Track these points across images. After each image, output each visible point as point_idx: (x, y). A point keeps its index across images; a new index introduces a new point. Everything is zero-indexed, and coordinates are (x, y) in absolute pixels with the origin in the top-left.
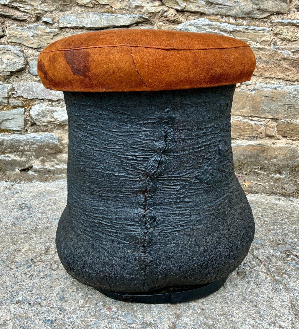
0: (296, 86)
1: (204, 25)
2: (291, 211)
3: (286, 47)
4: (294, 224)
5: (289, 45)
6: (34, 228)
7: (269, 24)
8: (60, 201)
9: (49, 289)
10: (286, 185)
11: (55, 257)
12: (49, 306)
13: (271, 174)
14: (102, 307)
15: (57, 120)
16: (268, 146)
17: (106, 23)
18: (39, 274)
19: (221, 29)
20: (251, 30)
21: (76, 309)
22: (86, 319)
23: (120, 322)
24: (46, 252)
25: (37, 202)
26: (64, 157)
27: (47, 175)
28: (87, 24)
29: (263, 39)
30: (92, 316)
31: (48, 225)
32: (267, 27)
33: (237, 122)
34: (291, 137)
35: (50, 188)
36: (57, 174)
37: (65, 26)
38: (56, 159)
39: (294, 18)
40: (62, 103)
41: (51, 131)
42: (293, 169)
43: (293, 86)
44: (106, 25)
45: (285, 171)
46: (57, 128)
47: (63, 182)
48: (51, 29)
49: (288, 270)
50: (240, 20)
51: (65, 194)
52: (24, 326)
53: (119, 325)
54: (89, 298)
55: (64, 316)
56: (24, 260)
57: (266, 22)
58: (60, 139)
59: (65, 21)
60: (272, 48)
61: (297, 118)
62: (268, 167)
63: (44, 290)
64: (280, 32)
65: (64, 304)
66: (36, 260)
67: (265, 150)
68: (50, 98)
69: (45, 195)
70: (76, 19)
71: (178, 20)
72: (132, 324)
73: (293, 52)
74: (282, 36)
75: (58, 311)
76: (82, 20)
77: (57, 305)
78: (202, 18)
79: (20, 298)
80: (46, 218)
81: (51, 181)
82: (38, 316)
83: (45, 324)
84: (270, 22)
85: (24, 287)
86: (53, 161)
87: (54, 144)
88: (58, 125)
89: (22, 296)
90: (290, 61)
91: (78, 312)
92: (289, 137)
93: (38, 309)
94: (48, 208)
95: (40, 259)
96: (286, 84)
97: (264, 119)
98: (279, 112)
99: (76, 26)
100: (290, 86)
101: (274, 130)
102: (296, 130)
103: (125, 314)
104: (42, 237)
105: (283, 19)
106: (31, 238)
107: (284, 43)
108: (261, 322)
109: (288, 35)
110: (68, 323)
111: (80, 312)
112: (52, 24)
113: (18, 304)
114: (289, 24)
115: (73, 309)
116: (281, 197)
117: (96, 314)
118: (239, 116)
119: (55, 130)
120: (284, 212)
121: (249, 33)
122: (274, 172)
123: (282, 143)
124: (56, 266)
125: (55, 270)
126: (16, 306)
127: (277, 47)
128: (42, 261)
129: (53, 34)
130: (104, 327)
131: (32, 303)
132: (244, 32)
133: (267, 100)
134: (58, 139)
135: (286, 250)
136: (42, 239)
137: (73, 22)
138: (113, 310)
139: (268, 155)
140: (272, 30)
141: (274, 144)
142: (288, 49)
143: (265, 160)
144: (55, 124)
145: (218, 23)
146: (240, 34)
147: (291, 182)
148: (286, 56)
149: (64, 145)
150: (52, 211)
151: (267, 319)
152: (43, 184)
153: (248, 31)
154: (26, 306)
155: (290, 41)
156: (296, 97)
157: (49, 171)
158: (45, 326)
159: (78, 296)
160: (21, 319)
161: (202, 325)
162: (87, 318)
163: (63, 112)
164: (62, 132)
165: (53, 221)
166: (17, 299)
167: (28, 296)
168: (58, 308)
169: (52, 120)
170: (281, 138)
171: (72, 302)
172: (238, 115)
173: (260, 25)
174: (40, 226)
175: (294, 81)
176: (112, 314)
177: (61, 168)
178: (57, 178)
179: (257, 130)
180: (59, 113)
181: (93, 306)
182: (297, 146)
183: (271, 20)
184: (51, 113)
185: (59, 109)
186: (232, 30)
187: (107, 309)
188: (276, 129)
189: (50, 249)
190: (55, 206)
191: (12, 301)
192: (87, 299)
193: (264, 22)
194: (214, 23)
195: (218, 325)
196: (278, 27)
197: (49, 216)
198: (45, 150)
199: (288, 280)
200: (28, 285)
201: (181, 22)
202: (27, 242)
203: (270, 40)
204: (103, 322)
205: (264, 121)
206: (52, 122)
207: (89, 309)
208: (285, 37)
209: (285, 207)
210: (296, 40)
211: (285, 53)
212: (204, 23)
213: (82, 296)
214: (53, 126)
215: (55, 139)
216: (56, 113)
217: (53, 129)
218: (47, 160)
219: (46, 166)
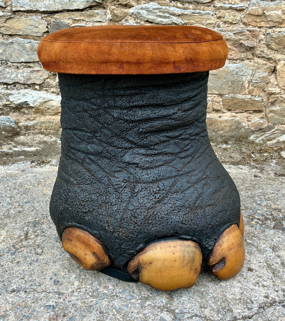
0: (238, 64)
1: (154, 9)
2: (243, 178)
3: (229, 29)
4: (249, 190)
5: (231, 28)
6: (6, 214)
7: (213, 8)
8: (25, 184)
9: (41, 275)
10: (233, 154)
11: (36, 241)
12: (45, 292)
13: (219, 145)
14: (98, 287)
15: (13, 102)
16: (215, 120)
17: (60, 6)
18: (25, 260)
19: (170, 13)
20: (197, 13)
21: (73, 292)
22: (86, 300)
23: (120, 299)
24: (26, 237)
25: (2, 187)
26: (21, 139)
27: (5, 158)
28: (40, 7)
29: (209, 22)
30: (91, 296)
31: (21, 209)
32: (211, 11)
34: (235, 110)
35: (11, 171)
36: (16, 157)
37: (18, 9)
38: (13, 142)
39: (234, 2)
40: (17, 86)
41: (7, 114)
42: (238, 139)
43: (235, 65)
44: (60, 9)
45: (231, 141)
46: (13, 111)
47: (23, 165)
48: (4, 13)
49: (256, 233)
50: (187, 4)
51: (28, 176)
52: (26, 314)
53: (120, 302)
54: (83, 279)
55: (64, 300)
56: (6, 247)
57: (210, 6)
58: (17, 121)
59: (18, 5)
60: (216, 30)
61: (239, 93)
62: (216, 138)
63: (36, 276)
64: (223, 15)
65: (61, 287)
66: (17, 246)
67: (213, 123)
68: (5, 81)
69: (8, 179)
70: (29, 3)
71: (130, 4)
72: (131, 299)
73: (234, 34)
74: (224, 19)
75: (57, 295)
76: (36, 4)
77: (54, 290)
78: (152, 2)
79: (14, 287)
80: (16, 202)
81: (10, 164)
82: (37, 303)
83: (48, 310)
84: (213, 7)
85: (14, 275)
86: (10, 144)
87: (10, 127)
88: (14, 107)
89: (15, 285)
90: (232, 42)
91: (76, 294)
92: (233, 111)
93: (36, 296)
94: (15, 192)
95: (22, 245)
96: (230, 62)
97: (211, 95)
98: (224, 88)
99: (30, 9)
100: (233, 64)
101: (220, 105)
102: (239, 104)
103: (123, 291)
104: (18, 222)
105: (224, 3)
106: (6, 224)
107: (226, 26)
108: (246, 284)
109: (230, 18)
110: (69, 306)
111: (78, 293)
112: (5, 8)
113: (14, 293)
114: (231, 8)
115: (71, 292)
116: (231, 166)
117: (95, 294)
119: (11, 113)
120: (237, 179)
121: (195, 17)
122: (221, 142)
123: (227, 116)
124: (41, 250)
125: (40, 255)
126: (13, 296)
127: (221, 29)
128: (24, 247)
129: (6, 18)
130: (106, 306)
131: (28, 291)
132: (190, 15)
133: (213, 77)
134: (15, 122)
135: (249, 214)
136: (18, 225)
137: (26, 6)
138: (110, 288)
139: (215, 128)
140: (215, 14)
141: (220, 117)
142: (230, 31)
143: (213, 132)
144: (11, 107)
145: (167, 7)
146: (188, 18)
147: (237, 151)
148: (228, 37)
149: (21, 127)
150: (20, 195)
151: (251, 280)
152: (3, 168)
153: (195, 15)
154: (23, 294)
155: (231, 23)
156: (239, 74)
157: (7, 154)
158: (48, 312)
159: (72, 278)
160: (22, 308)
161: (195, 293)
162: (86, 298)
163: (19, 95)
164: (18, 115)
165: (24, 205)
166: (11, 288)
167: (22, 283)
168: (55, 292)
169: (8, 103)
170: (226, 112)
171: (67, 285)
173: (205, 9)
174: (12, 211)
175: (236, 60)
176: (110, 293)
177: (19, 151)
178: (16, 161)
180: (15, 96)
181: (89, 287)
182: (240, 118)
183: (215, 4)
184: (6, 96)
185: (14, 92)
186: (180, 14)
187: (104, 288)
188: (221, 103)
189: (29, 234)
190: (21, 190)
191: (7, 291)
192: (81, 280)
193: (208, 6)
194: (164, 7)
195: (210, 291)
196: (221, 11)
197: (18, 200)
198: (1, 133)
199: (259, 242)
200: (18, 273)
201: (133, 6)
202: (3, 229)
203: (214, 22)
204: (104, 301)
205: (211, 97)
206: (8, 105)
207: (86, 290)
208: (227, 20)
209: (237, 174)
210: (237, 23)
211: (228, 34)
212: (155, 7)
213: (76, 277)
214: (9, 110)
215: (11, 122)
216: (12, 95)
217: (9, 112)
218: (4, 143)
219: (4, 150)
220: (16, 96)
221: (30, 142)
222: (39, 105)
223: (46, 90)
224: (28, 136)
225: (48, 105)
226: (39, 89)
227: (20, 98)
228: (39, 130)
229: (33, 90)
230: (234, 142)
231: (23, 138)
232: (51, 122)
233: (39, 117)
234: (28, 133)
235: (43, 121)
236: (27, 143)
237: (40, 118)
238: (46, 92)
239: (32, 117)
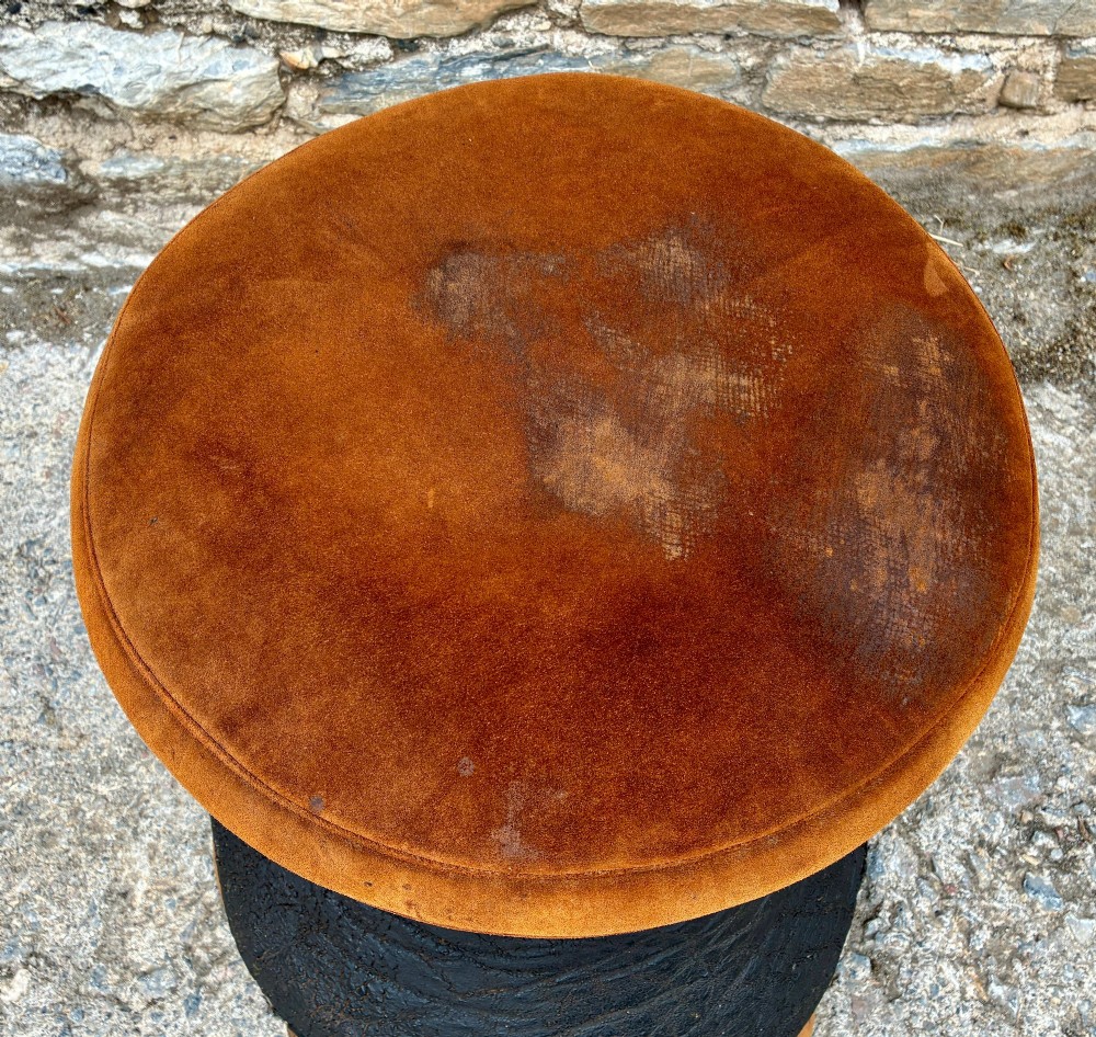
10: (1032, 295)
13: (981, 241)
16: (998, 147)
26: (108, 225)
27: (58, 290)
33: (887, 66)
36: (102, 286)
38: (75, 229)
42: (1075, 218)
45: (1038, 229)
58: (71, 156)
62: (977, 216)
67: (979, 160)
86: (65, 238)
87: (47, 184)
97: (1009, 43)
101: (1042, 83)
118: (898, 35)
122: (995, 233)
123: (1059, 129)
134: (63, 162)
139: (988, 177)
141: (1025, 133)
149: (95, 182)
157: (62, 278)
170: (1060, 109)
172: (895, 32)
177: (111, 268)
179: (964, 93)
185: (21, 40)
188: (1050, 76)
198: (14, 204)
205: (1008, 49)
214: (17, 106)
215: (43, 162)
216: (12, 53)
217: (22, 116)
218: (37, 236)
219: (43, 259)
220: (35, 56)
221: (149, 236)
222: (159, 102)
223: (179, 27)
224: (135, 211)
225: (199, 99)
226: (139, 25)
227: (54, 66)
228: (180, 190)
229: (110, 31)
230: (1053, 229)
231: (114, 220)
232: (226, 165)
233: (166, 140)
234: (134, 202)
235: (188, 158)
236: (140, 239)
237: (176, 145)
238: (179, 38)
239: (134, 139)
